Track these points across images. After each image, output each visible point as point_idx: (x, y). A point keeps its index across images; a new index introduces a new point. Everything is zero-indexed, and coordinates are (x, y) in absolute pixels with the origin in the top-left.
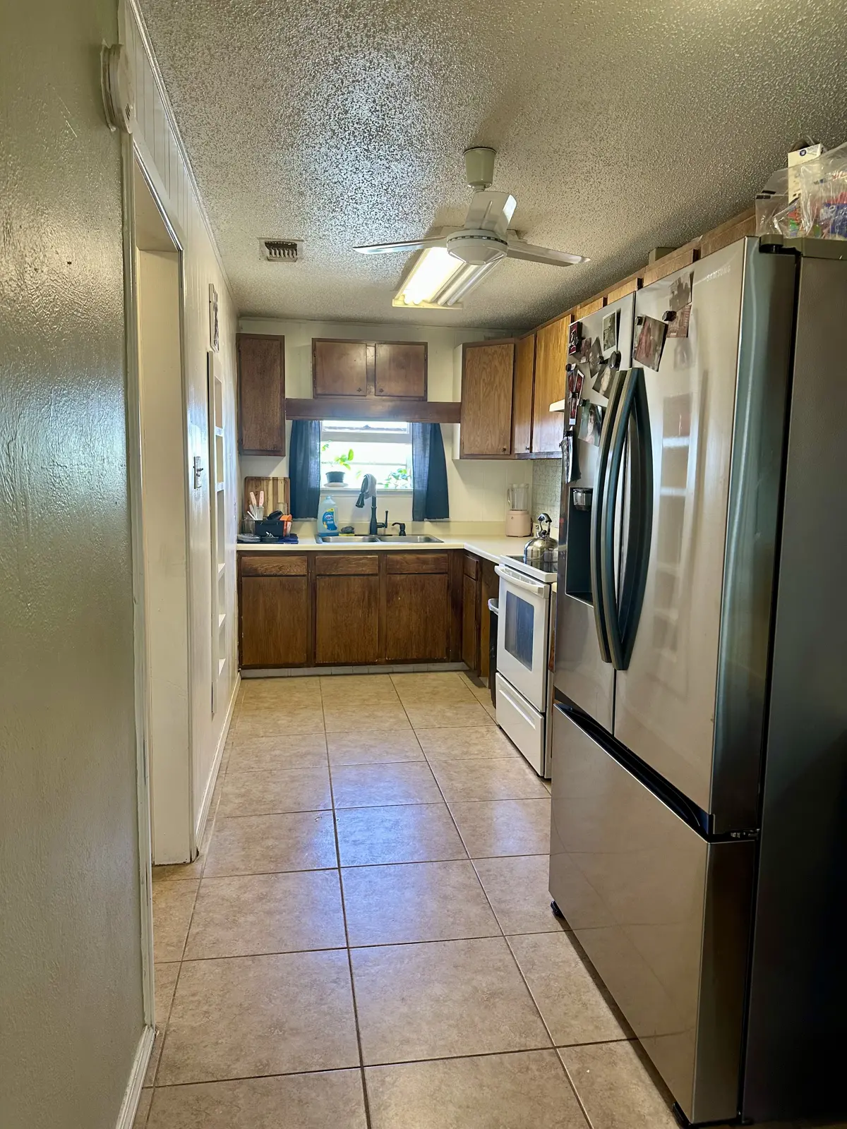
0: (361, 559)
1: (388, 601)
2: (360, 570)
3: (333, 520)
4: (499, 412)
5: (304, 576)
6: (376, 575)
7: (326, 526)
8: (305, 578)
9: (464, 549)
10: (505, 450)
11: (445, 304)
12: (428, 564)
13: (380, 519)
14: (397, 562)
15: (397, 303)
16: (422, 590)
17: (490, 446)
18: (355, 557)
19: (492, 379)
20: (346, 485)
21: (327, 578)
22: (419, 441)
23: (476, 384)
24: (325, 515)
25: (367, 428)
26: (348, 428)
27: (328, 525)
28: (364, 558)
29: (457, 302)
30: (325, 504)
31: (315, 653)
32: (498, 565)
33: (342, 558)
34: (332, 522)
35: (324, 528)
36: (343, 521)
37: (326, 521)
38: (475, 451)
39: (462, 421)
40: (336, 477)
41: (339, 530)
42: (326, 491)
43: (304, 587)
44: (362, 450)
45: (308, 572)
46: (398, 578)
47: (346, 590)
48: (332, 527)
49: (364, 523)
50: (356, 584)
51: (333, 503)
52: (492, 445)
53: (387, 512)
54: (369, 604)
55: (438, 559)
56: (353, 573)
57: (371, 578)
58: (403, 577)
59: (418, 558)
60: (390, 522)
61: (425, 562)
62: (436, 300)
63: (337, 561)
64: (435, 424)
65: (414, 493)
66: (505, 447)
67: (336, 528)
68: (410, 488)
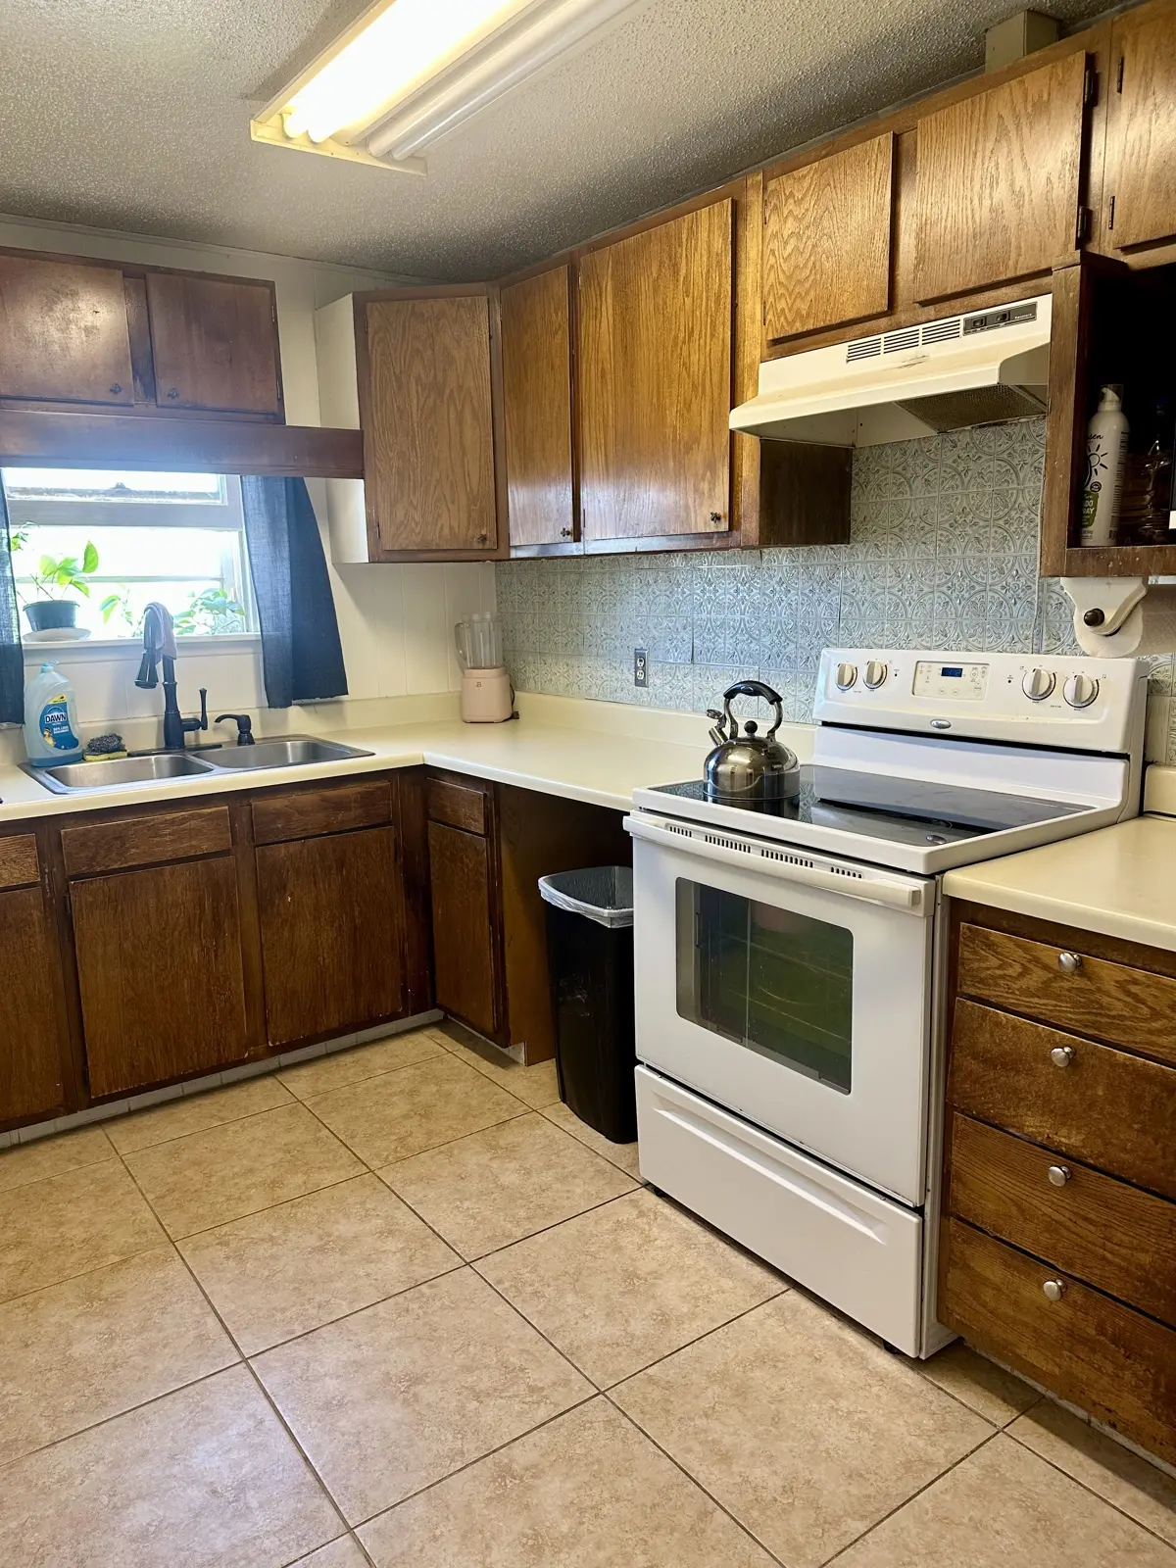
0: (184, 820)
1: (261, 909)
2: (185, 847)
3: (66, 724)
4: (464, 454)
5: (32, 885)
6: (225, 853)
7: (50, 741)
8: (37, 890)
9: (425, 766)
10: (484, 539)
11: (387, 155)
12: (349, 809)
13: (187, 709)
14: (278, 814)
15: (263, 132)
16: (340, 869)
17: (446, 531)
18: (168, 817)
19: (440, 375)
20: (86, 632)
21: (98, 882)
22: (261, 524)
23: (400, 387)
24: (45, 712)
25: (121, 490)
26: (73, 492)
27: (56, 737)
28: (192, 817)
29: (413, 157)
30: (41, 686)
31: (85, 1074)
32: (628, 814)
33: (134, 824)
34: (65, 729)
35: (44, 746)
36: (89, 723)
37: (49, 728)
38: (410, 541)
39: (367, 474)
40: (52, 616)
41: (83, 745)
42: (36, 652)
43: (36, 914)
44: (116, 545)
45: (42, 873)
46: (282, 851)
47: (152, 902)
48: (67, 741)
49: (144, 725)
50: (179, 885)
51: (63, 681)
52: (451, 528)
53: (203, 693)
54: (218, 926)
55: (371, 793)
56: (168, 856)
57: (214, 862)
58: (294, 847)
59: (324, 800)
60: (211, 716)
61: (339, 805)
62: (364, 141)
63: (120, 836)
64: (294, 479)
65: (264, 641)
66: (484, 533)
67: (74, 743)
68: (255, 632)
